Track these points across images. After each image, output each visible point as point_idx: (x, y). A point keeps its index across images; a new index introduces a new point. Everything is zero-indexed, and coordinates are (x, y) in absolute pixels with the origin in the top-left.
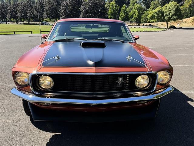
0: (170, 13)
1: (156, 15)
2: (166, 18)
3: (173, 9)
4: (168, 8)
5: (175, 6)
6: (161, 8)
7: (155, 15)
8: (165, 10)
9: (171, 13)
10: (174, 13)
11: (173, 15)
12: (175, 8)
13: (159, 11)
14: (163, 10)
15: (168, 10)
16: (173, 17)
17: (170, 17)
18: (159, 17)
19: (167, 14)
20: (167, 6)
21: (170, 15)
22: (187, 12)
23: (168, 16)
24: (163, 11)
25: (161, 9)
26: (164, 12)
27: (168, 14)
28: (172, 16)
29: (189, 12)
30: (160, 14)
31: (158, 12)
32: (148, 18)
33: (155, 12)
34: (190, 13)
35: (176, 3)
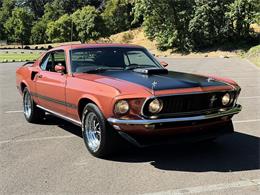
0: (86, 25)
1: (62, 30)
2: (81, 34)
3: (91, 19)
4: (81, 17)
5: (93, 13)
8: (77, 20)
9: (88, 27)
10: (93, 27)
12: (93, 17)
13: (66, 22)
14: (74, 21)
15: (82, 20)
16: (93, 33)
20: (79, 14)
21: (87, 30)
23: (84, 32)
24: (74, 23)
25: (69, 19)
27: (83, 29)
31: (64, 25)
32: (48, 35)
33: (60, 25)
34: (117, 26)
35: (93, 7)
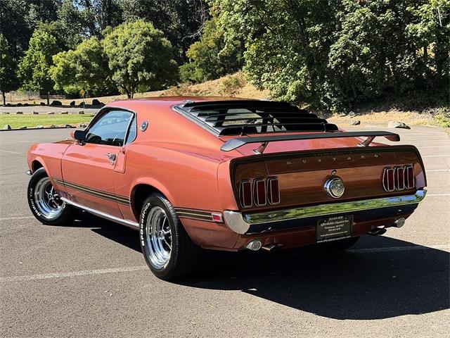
0: (128, 59)
2: (117, 76)
3: (137, 47)
5: (145, 34)
6: (96, 44)
7: (77, 65)
8: (111, 48)
9: (130, 61)
10: (141, 61)
11: (137, 67)
12: (143, 43)
15: (120, 48)
16: (139, 74)
17: (130, 72)
18: (92, 75)
19: (120, 62)
20: (117, 37)
21: (129, 68)
22: (211, 61)
23: (123, 71)
24: (105, 55)
25: (96, 47)
26: (110, 56)
27: (122, 65)
28: (135, 71)
29: (219, 62)
30: (94, 65)
31: (85, 58)
33: (77, 57)
34: (222, 65)
35: (150, 25)
